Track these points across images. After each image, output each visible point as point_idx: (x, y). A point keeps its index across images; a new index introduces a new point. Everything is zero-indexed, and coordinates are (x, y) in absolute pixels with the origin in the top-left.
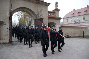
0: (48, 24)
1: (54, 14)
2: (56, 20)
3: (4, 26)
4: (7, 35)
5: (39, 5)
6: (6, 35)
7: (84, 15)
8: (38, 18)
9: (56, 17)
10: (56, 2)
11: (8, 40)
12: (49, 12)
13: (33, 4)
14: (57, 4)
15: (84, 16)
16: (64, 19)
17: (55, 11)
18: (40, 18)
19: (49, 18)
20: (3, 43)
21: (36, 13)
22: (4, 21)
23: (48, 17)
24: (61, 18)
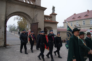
0: (44, 28)
1: (51, 18)
2: (53, 25)
4: (2, 39)
5: (35, 9)
7: (84, 19)
8: (33, 22)
9: (53, 21)
10: (53, 7)
11: (2, 44)
12: (46, 16)
13: (29, 8)
14: (54, 8)
15: (84, 21)
16: (65, 23)
17: (52, 16)
18: (35, 22)
19: (46, 22)
23: (44, 22)
24: (58, 23)
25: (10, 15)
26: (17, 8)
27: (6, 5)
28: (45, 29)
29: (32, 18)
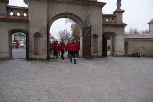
1: (114, 19)
2: (117, 28)
3: (41, 39)
4: (45, 49)
6: (43, 50)
8: (86, 26)
9: (118, 23)
11: (45, 56)
12: (106, 16)
13: (78, 6)
14: (119, 1)
17: (116, 14)
19: (105, 25)
20: (40, 59)
21: (84, 20)
22: (41, 33)
23: (103, 24)
24: (126, 25)
25: (53, 18)
26: (62, 8)
27: (48, 6)
28: (104, 35)
29: (83, 20)
